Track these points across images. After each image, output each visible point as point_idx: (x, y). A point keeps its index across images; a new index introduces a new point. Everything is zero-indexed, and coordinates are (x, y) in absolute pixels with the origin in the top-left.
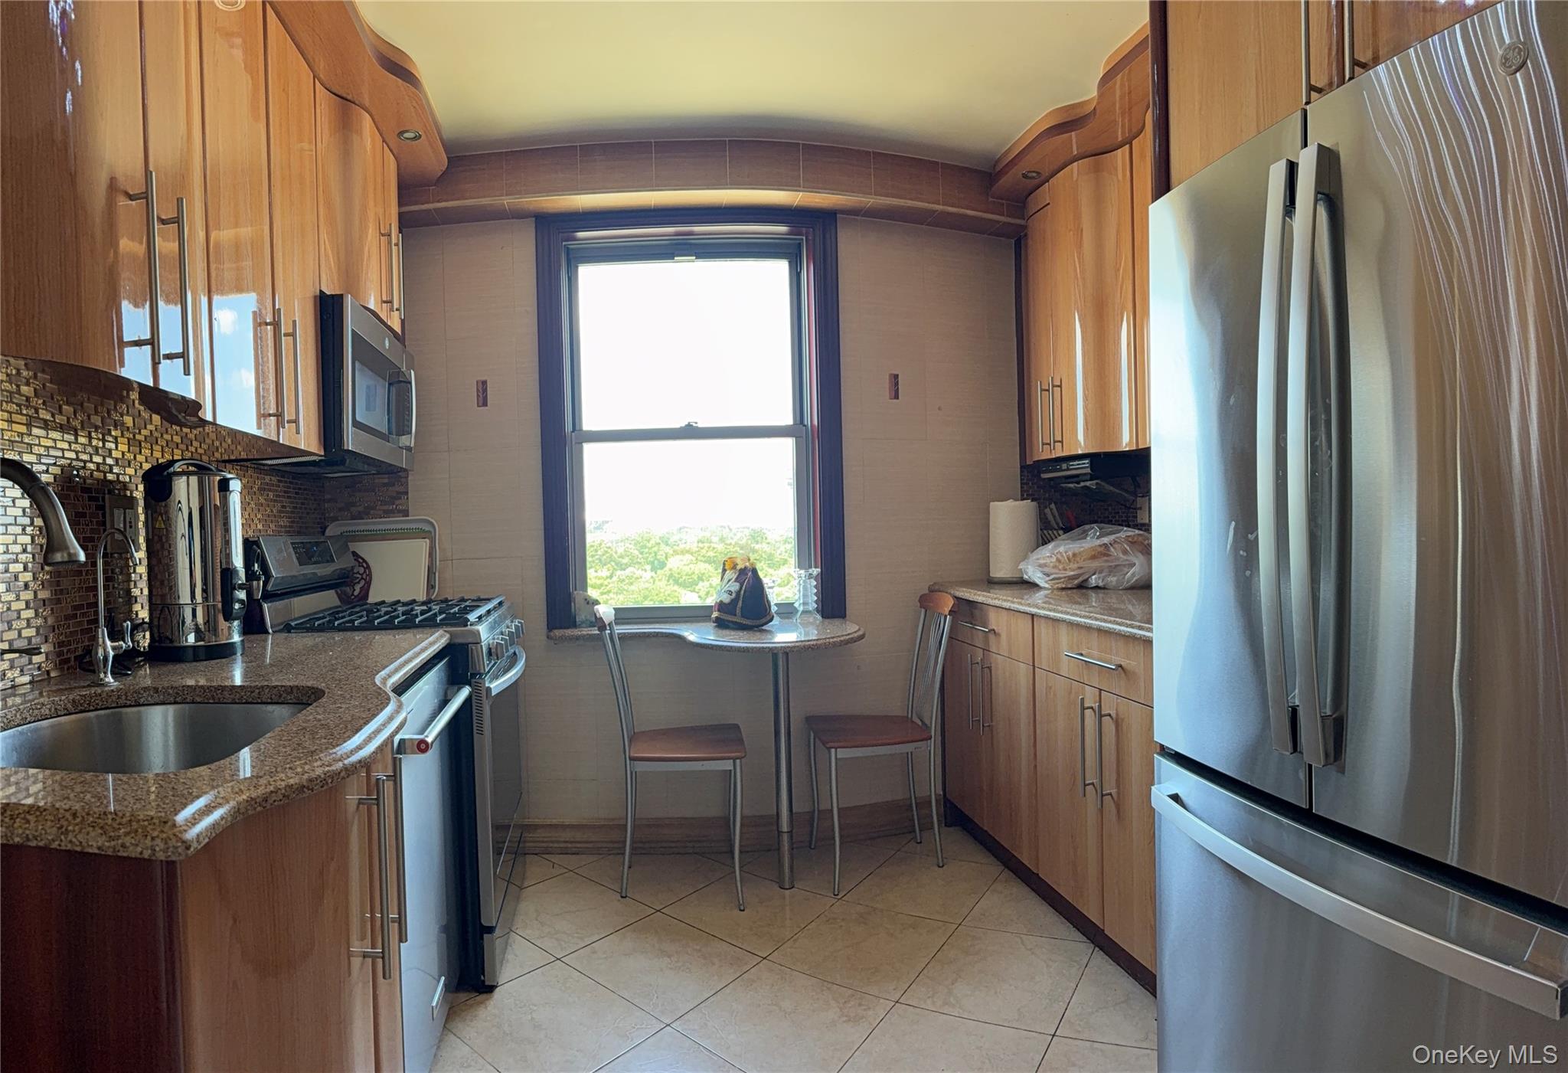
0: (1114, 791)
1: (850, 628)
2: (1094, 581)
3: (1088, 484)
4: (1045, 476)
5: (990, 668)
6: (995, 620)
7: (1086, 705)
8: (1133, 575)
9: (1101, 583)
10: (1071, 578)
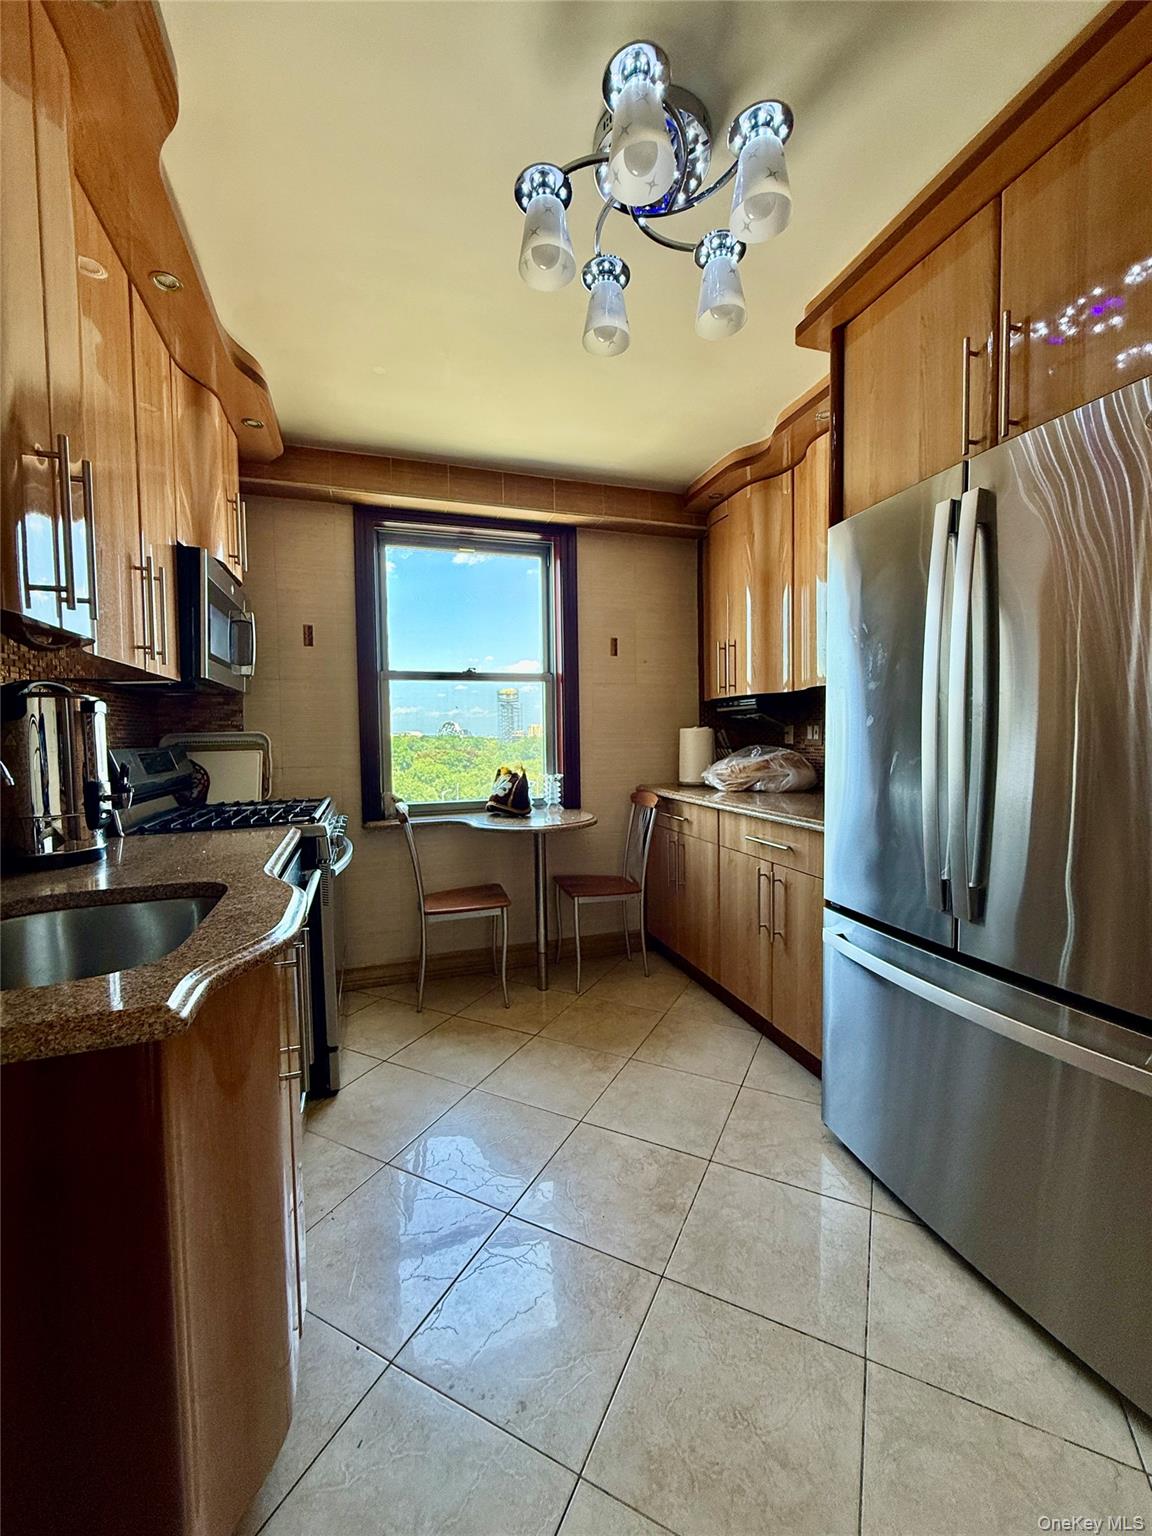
0: (782, 932)
1: (585, 817)
2: (758, 786)
3: (753, 716)
4: (719, 710)
5: (684, 846)
6: (687, 813)
7: (762, 873)
8: (787, 782)
9: (763, 788)
10: (741, 784)
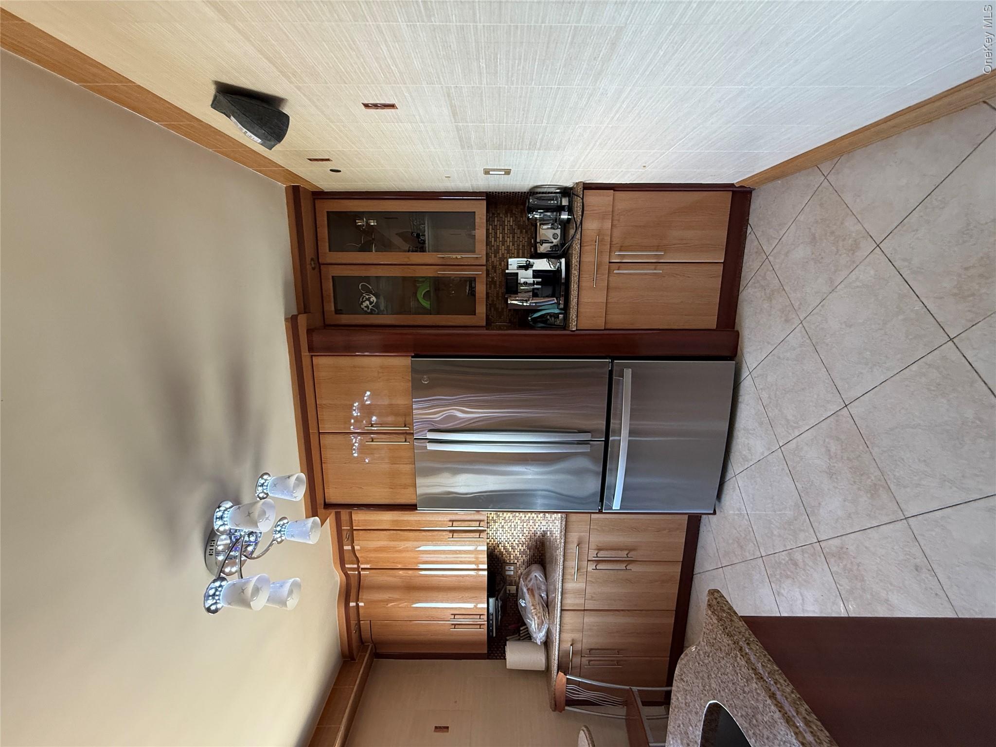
0: (626, 552)
2: (544, 596)
4: (494, 635)
8: (541, 577)
9: (545, 593)
10: (544, 610)
